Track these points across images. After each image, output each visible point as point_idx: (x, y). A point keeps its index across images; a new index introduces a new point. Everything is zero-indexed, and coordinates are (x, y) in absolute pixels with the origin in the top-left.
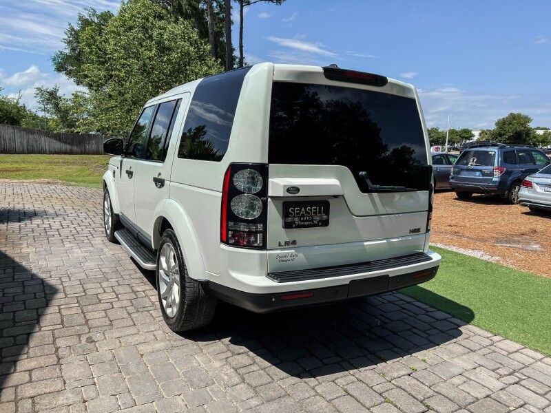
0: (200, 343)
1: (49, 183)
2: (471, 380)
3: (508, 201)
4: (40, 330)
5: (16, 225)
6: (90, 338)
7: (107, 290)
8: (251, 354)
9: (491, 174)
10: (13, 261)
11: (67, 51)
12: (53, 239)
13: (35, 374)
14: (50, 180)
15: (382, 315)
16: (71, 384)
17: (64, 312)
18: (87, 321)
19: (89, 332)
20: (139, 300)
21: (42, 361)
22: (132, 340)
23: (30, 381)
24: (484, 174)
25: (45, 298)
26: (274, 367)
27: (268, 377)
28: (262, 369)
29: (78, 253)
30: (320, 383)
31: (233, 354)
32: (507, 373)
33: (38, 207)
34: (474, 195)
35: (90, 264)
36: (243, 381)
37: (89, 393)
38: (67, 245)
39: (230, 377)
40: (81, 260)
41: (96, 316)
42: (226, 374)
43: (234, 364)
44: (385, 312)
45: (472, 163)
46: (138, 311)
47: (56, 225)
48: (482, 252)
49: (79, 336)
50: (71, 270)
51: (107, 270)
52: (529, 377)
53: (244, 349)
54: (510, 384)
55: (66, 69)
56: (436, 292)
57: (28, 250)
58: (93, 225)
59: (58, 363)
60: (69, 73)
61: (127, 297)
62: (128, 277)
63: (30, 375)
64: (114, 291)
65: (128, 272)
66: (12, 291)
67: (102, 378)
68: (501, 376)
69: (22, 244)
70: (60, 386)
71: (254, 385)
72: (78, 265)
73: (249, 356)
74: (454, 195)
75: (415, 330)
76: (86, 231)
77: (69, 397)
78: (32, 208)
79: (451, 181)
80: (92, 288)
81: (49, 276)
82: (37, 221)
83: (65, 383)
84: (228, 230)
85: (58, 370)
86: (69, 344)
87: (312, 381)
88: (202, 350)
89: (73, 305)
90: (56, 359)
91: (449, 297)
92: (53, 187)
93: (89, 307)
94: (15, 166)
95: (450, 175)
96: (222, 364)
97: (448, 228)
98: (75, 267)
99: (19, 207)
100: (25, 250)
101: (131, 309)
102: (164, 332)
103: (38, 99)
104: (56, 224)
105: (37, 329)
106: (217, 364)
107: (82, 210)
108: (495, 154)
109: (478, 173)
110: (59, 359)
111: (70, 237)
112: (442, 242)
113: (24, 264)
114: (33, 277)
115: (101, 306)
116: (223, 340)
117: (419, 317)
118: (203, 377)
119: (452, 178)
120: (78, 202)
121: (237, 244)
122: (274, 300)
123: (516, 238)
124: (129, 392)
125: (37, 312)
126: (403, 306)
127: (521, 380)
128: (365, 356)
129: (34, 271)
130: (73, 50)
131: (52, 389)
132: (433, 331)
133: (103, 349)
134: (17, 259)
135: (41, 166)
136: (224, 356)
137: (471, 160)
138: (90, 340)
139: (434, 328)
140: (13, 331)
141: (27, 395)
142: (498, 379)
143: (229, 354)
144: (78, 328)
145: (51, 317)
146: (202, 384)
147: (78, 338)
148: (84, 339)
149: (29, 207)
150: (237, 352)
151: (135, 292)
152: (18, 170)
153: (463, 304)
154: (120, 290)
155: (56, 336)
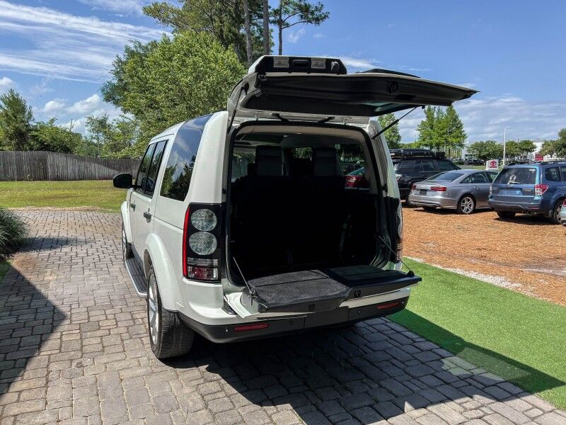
0: (179, 370)
1: (88, 210)
2: (432, 412)
3: (553, 221)
4: (39, 355)
5: (47, 253)
6: (81, 363)
7: (109, 317)
8: (223, 381)
9: (533, 193)
10: (34, 289)
11: (115, 82)
12: (76, 266)
13: (24, 395)
14: (90, 207)
15: (366, 345)
16: (52, 404)
17: (64, 338)
18: (82, 347)
19: (82, 357)
20: (136, 327)
21: (32, 383)
22: (117, 366)
23: (18, 401)
24: (524, 193)
25: (52, 324)
26: (240, 394)
27: (231, 404)
28: (228, 397)
29: (94, 281)
30: (278, 412)
31: (206, 381)
32: (473, 407)
33: (71, 234)
34: (517, 214)
35: (103, 292)
36: (206, 406)
37: (65, 413)
38: (87, 273)
39: (195, 403)
40: (94, 287)
41: (92, 342)
42: (192, 401)
43: (202, 391)
44: (370, 342)
45: (512, 181)
46: (131, 338)
47: (82, 253)
48: (503, 278)
49: (72, 361)
50: (84, 298)
51: (116, 297)
52: (496, 412)
53: (217, 376)
54: (472, 419)
55: (114, 99)
56: (433, 321)
57: (50, 278)
58: (116, 252)
59: (46, 386)
60: (117, 103)
61: (126, 324)
62: (132, 304)
63: (19, 396)
64: (115, 319)
65: (133, 300)
66: (25, 317)
67: (80, 401)
68: (466, 410)
69: (46, 272)
70: (41, 405)
71: (214, 411)
72: (90, 292)
73: (219, 383)
74: (495, 214)
75: (394, 361)
76: (108, 258)
77: (47, 417)
78: (66, 236)
79: (490, 200)
80: (97, 315)
81: (61, 302)
82: (66, 249)
83: (46, 404)
84: (187, 265)
85: (44, 392)
86: (60, 368)
87: (271, 409)
88: (178, 376)
89: (75, 332)
90: (45, 382)
91: (445, 327)
92: (90, 214)
93: (89, 333)
94: (67, 192)
95: (489, 194)
96: (192, 390)
97: (476, 252)
98: (87, 295)
99: (54, 235)
100: (48, 278)
101: (126, 336)
102: (149, 359)
103: (89, 128)
104: (82, 251)
105: (37, 353)
106: (187, 390)
107: (111, 237)
108: (535, 172)
109: (518, 192)
110: (47, 382)
111: (92, 265)
112: (462, 267)
113: (43, 291)
114: (47, 303)
115: (99, 333)
116: (201, 367)
117: (403, 348)
118: (170, 402)
119: (491, 197)
120: (109, 229)
121: (197, 279)
122: (227, 331)
123: (548, 263)
124: (100, 414)
125: (41, 338)
126: (391, 336)
127: (486, 414)
128: (333, 386)
129: (51, 298)
130: (121, 80)
131: (33, 409)
132: (413, 362)
133: (89, 374)
134: (38, 287)
135: (90, 192)
136: (195, 383)
137: (511, 178)
138: (80, 365)
139: (416, 359)
140: (16, 355)
141: (12, 413)
142: (461, 413)
143: (202, 381)
144: (73, 353)
145: (53, 342)
146: (167, 410)
147: (69, 363)
148: (74, 364)
149: (63, 235)
150: (209, 379)
151: (133, 319)
152: (68, 196)
153: (457, 335)
154: (121, 317)
155: (52, 360)
